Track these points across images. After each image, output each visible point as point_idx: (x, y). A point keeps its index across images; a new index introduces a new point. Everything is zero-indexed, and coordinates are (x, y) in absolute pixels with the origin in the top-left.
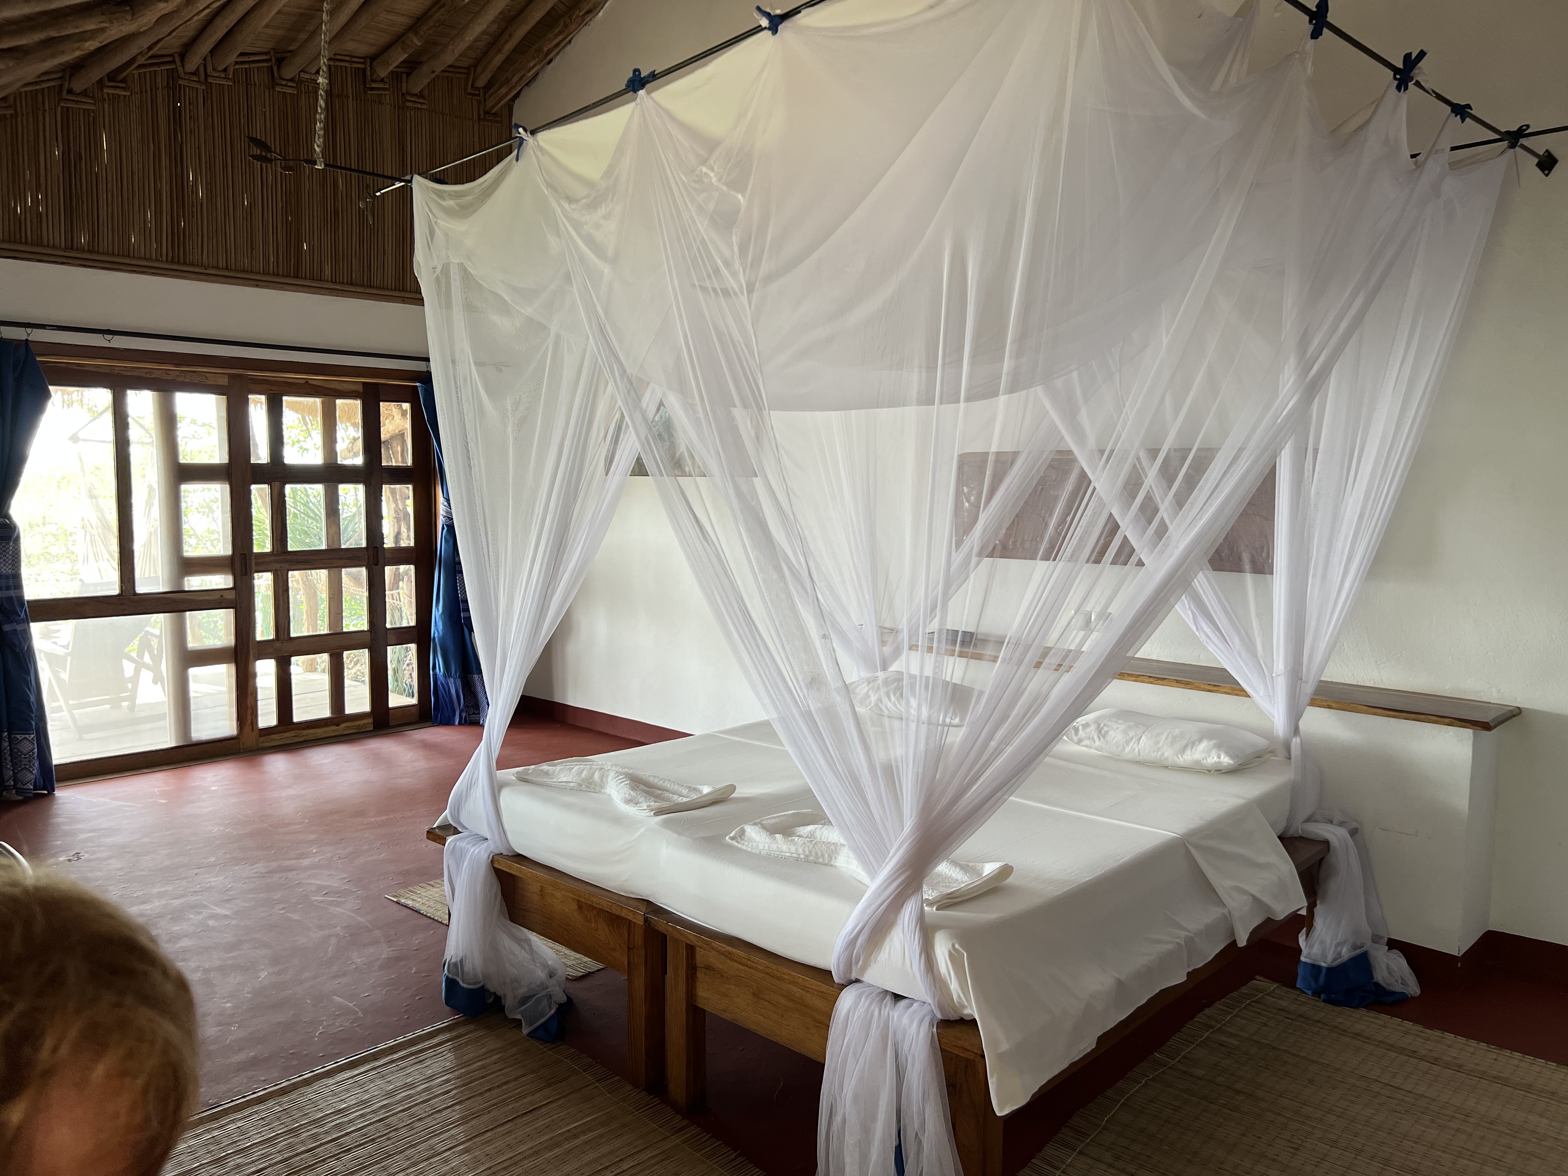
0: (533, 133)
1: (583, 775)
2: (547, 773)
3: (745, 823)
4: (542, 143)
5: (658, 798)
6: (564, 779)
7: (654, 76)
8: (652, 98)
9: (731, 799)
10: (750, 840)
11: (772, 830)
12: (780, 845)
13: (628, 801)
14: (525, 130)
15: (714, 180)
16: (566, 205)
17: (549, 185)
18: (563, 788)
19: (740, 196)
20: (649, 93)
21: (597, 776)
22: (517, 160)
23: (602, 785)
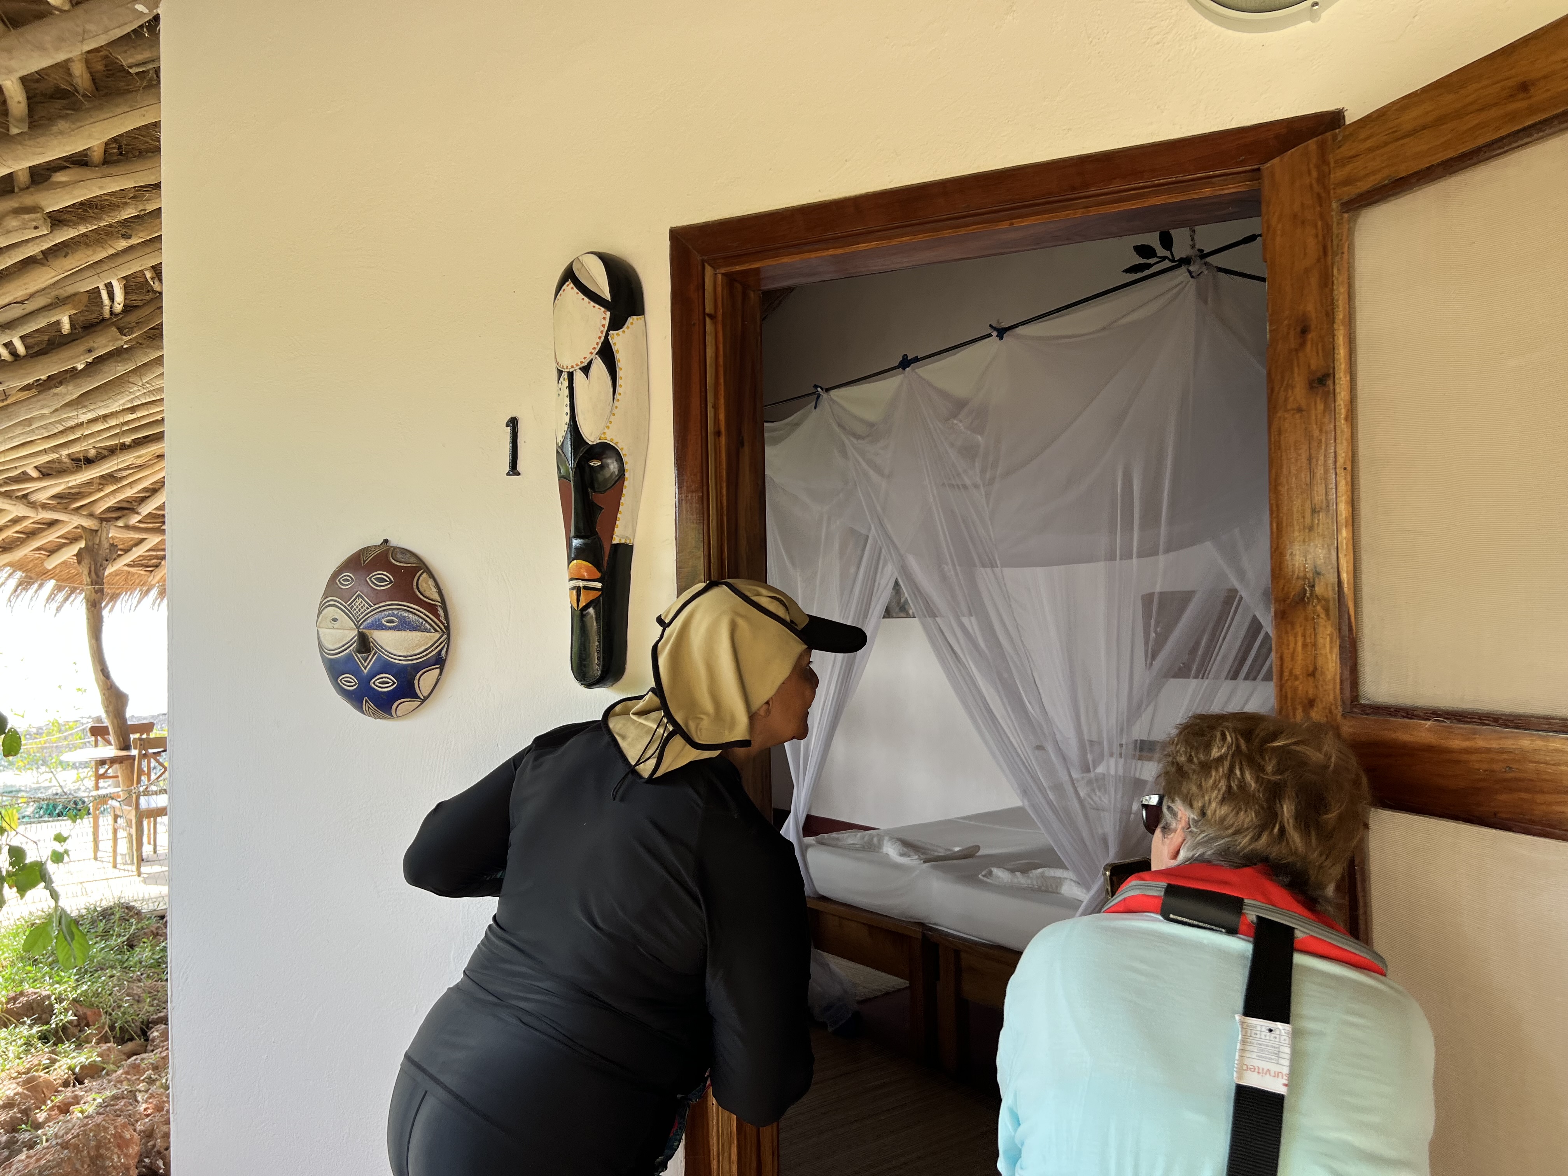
0: (827, 390)
1: (866, 839)
2: (838, 839)
3: (993, 867)
4: (835, 398)
5: (923, 853)
6: (852, 842)
7: (916, 360)
8: (915, 373)
9: (977, 856)
10: (998, 877)
11: (1012, 871)
12: (1020, 879)
13: (902, 855)
14: (822, 389)
15: (962, 428)
16: (854, 441)
17: (840, 425)
18: (852, 848)
19: (979, 437)
20: (913, 370)
21: (875, 840)
22: (815, 408)
23: (880, 846)
